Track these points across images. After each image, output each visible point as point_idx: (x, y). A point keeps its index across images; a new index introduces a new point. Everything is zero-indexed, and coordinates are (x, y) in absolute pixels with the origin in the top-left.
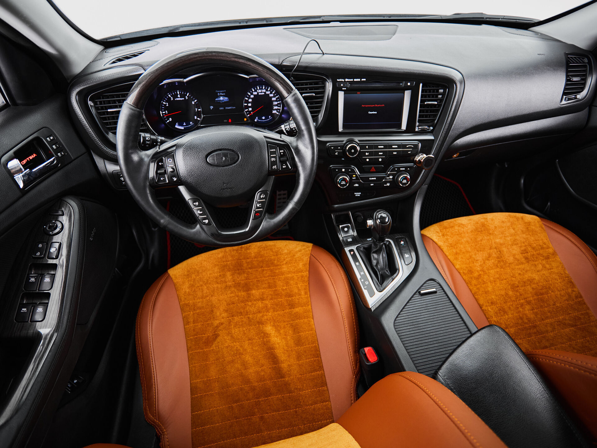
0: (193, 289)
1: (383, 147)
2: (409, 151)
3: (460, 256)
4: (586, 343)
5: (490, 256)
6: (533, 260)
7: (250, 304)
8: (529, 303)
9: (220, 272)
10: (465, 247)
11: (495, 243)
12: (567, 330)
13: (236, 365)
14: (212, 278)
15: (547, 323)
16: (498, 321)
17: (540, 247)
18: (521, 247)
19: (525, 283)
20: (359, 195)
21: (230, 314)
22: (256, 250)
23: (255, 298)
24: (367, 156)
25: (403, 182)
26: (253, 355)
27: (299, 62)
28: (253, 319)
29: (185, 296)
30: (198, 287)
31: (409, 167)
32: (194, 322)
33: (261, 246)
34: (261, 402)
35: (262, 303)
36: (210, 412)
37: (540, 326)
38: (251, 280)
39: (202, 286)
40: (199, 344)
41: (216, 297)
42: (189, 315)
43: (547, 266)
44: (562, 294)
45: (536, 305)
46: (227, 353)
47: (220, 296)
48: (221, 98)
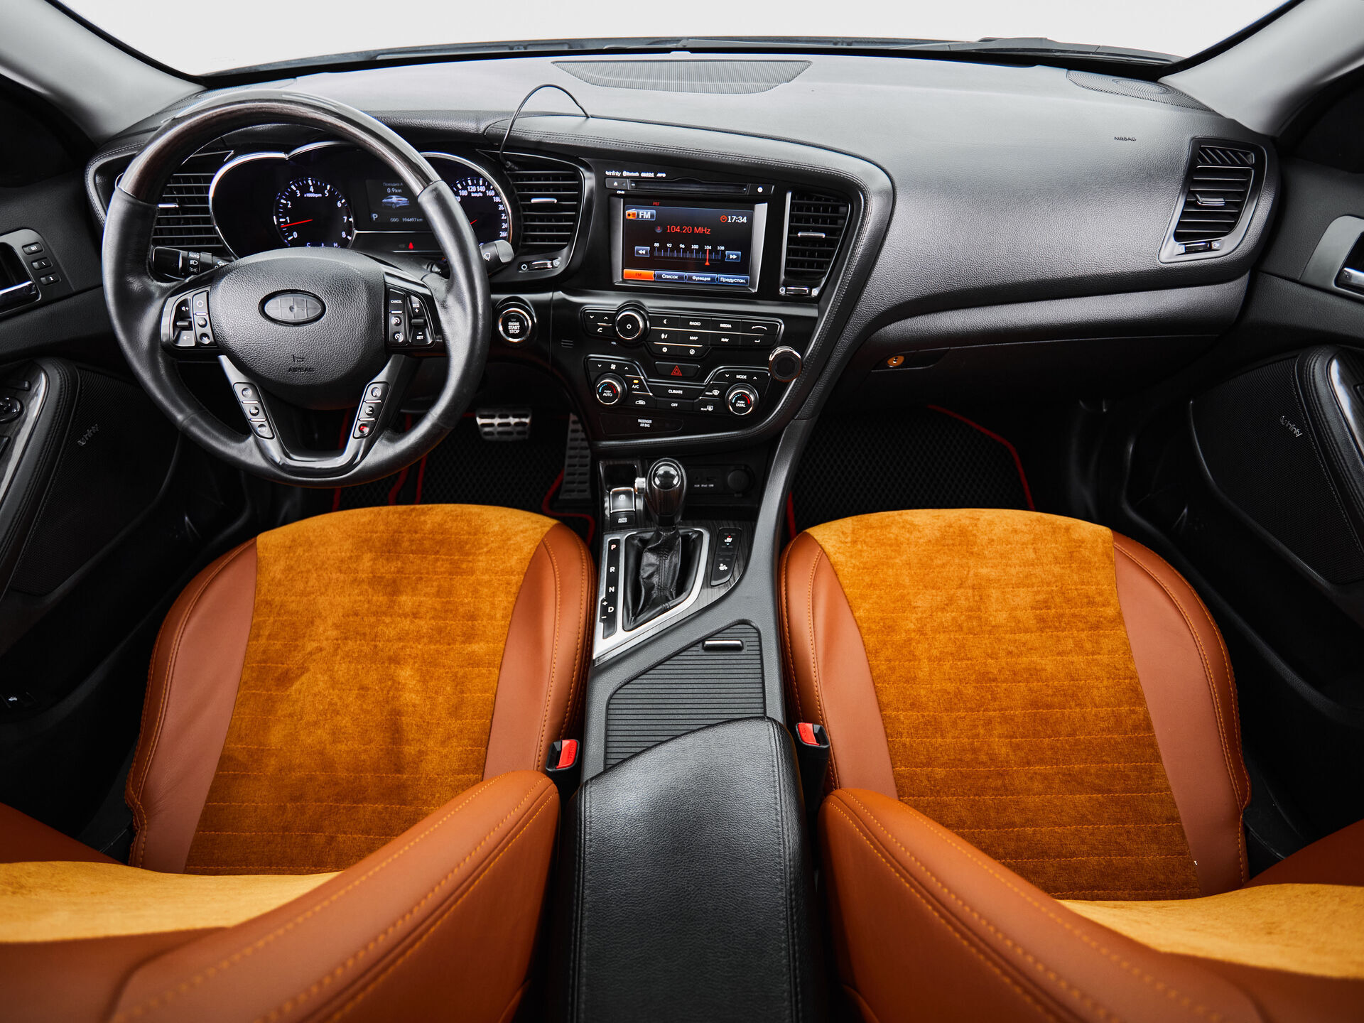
0: (291, 576)
1: (698, 324)
2: (757, 338)
3: (877, 592)
4: (1120, 834)
5: (951, 600)
6: (1056, 628)
7: (387, 622)
8: (1006, 720)
9: (352, 551)
10: (897, 575)
11: (976, 575)
12: (1081, 798)
13: (319, 732)
14: (333, 559)
15: (1035, 773)
16: (912, 746)
17: (1086, 600)
18: (1038, 593)
19: (1015, 674)
20: (648, 426)
21: (342, 632)
22: (438, 519)
23: (401, 612)
24: (664, 340)
25: (737, 405)
26: (358, 719)
27: (510, 130)
28: (382, 651)
29: (269, 585)
30: (302, 572)
31: (755, 374)
32: (270, 637)
33: (452, 511)
34: (342, 811)
35: (412, 622)
36: (242, 808)
37: (1015, 775)
38: (407, 575)
39: (309, 571)
40: (265, 679)
41: (328, 598)
42: (264, 622)
43: (1088, 646)
44: (1101, 715)
45: (1024, 728)
46: (310, 705)
47: (337, 596)
48: (394, 199)
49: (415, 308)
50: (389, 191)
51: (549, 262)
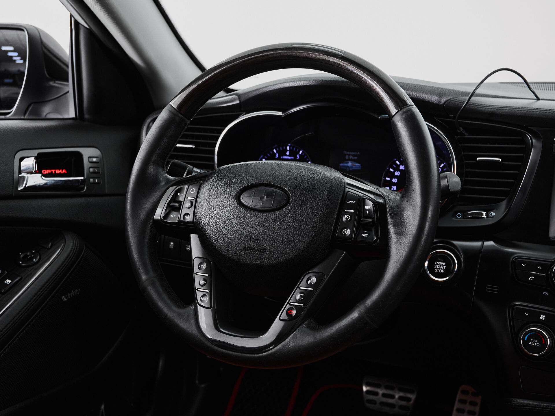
48: (350, 164)
49: (367, 210)
50: (347, 157)
51: (484, 213)
